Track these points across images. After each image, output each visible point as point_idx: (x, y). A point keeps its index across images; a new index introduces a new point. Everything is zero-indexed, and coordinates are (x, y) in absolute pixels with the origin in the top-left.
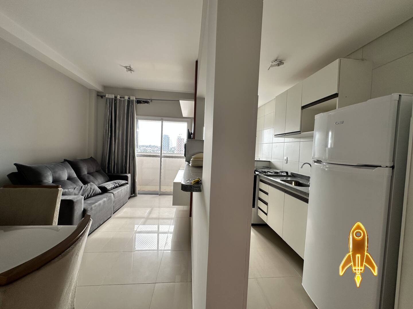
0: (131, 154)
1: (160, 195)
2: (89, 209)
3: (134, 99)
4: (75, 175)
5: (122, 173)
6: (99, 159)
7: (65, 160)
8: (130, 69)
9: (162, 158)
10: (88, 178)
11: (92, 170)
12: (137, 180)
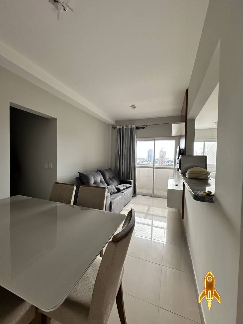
0: (133, 166)
1: (153, 197)
2: (113, 202)
3: (135, 127)
4: (103, 180)
5: (127, 179)
6: (113, 169)
7: (98, 170)
8: (134, 107)
9: (155, 169)
10: (110, 182)
11: (111, 177)
12: (137, 185)
